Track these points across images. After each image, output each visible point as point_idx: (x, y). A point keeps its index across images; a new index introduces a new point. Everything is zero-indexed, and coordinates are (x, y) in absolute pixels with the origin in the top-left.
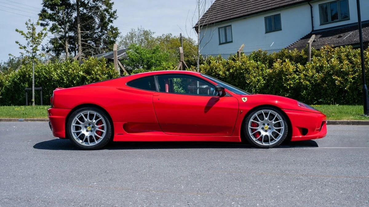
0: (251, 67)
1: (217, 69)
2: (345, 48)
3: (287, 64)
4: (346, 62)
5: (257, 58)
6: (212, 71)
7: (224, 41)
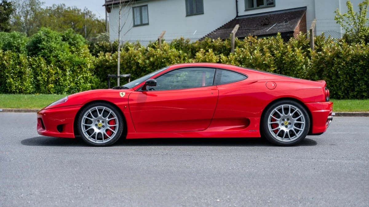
0: (173, 56)
1: (136, 57)
2: (268, 40)
3: (210, 54)
4: (268, 54)
5: (178, 46)
6: (130, 58)
7: (139, 23)
